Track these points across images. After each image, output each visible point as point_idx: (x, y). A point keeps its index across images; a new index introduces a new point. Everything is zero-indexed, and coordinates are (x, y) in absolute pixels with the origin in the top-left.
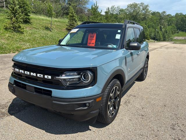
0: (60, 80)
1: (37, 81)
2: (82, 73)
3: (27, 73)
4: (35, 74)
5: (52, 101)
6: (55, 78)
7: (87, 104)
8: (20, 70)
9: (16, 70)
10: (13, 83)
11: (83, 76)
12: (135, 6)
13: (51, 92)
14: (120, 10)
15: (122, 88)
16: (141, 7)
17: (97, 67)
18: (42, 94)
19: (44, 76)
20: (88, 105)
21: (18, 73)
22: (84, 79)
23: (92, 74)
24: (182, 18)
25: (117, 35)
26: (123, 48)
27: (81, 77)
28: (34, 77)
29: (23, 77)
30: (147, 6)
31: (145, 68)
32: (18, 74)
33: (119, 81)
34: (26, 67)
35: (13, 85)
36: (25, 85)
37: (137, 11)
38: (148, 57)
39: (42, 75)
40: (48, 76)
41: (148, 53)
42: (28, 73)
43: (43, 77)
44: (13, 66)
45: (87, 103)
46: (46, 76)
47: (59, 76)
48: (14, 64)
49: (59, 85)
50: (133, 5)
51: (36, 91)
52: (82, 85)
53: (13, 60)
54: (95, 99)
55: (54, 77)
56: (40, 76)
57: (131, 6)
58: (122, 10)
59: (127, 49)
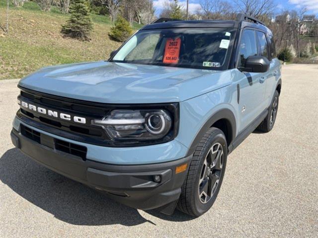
0: (103, 127)
1: (60, 127)
2: (147, 114)
3: (42, 110)
4: (55, 114)
5: (87, 168)
6: (94, 122)
7: (157, 178)
8: (30, 105)
9: (23, 105)
10: (18, 130)
11: (149, 120)
13: (85, 149)
15: (228, 146)
17: (180, 103)
18: (69, 153)
19: (72, 118)
20: (159, 180)
21: (26, 110)
22: (152, 127)
23: (168, 117)
25: (222, 40)
26: (235, 68)
27: (145, 123)
28: (54, 120)
29: (35, 119)
31: (273, 109)
32: (27, 112)
33: (224, 132)
34: (41, 98)
35: (19, 132)
36: (39, 133)
38: (278, 88)
39: (69, 116)
40: (80, 118)
41: (279, 81)
42: (44, 111)
43: (70, 119)
44: (19, 97)
45: (158, 175)
46: (76, 119)
47: (100, 118)
48: (22, 92)
49: (101, 137)
51: (58, 148)
52: (147, 138)
53: (19, 86)
54: (173, 168)
55: (92, 121)
56: (65, 117)
59: (241, 70)
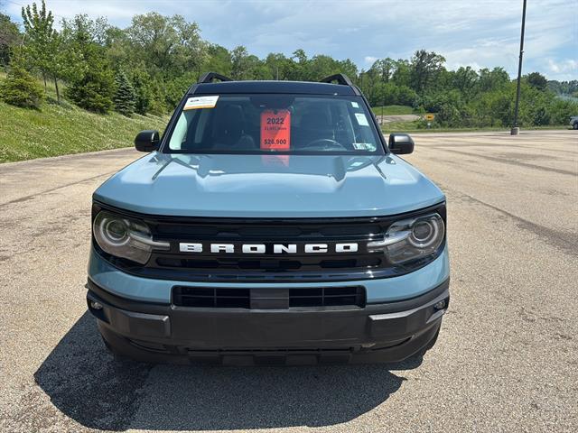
3: (254, 249)
4: (291, 249)
5: (368, 316)
8: (213, 245)
9: (182, 250)
10: (168, 301)
11: (413, 231)
12: (156, 22)
13: (362, 290)
14: (108, 32)
16: (175, 28)
22: (418, 239)
24: (286, 67)
25: (356, 114)
30: (194, 27)
35: (168, 305)
37: (165, 39)
39: (325, 246)
40: (347, 245)
42: (261, 248)
46: (340, 247)
47: (381, 238)
50: (149, 19)
55: (368, 245)
56: (316, 248)
57: (142, 21)
58: (113, 33)
